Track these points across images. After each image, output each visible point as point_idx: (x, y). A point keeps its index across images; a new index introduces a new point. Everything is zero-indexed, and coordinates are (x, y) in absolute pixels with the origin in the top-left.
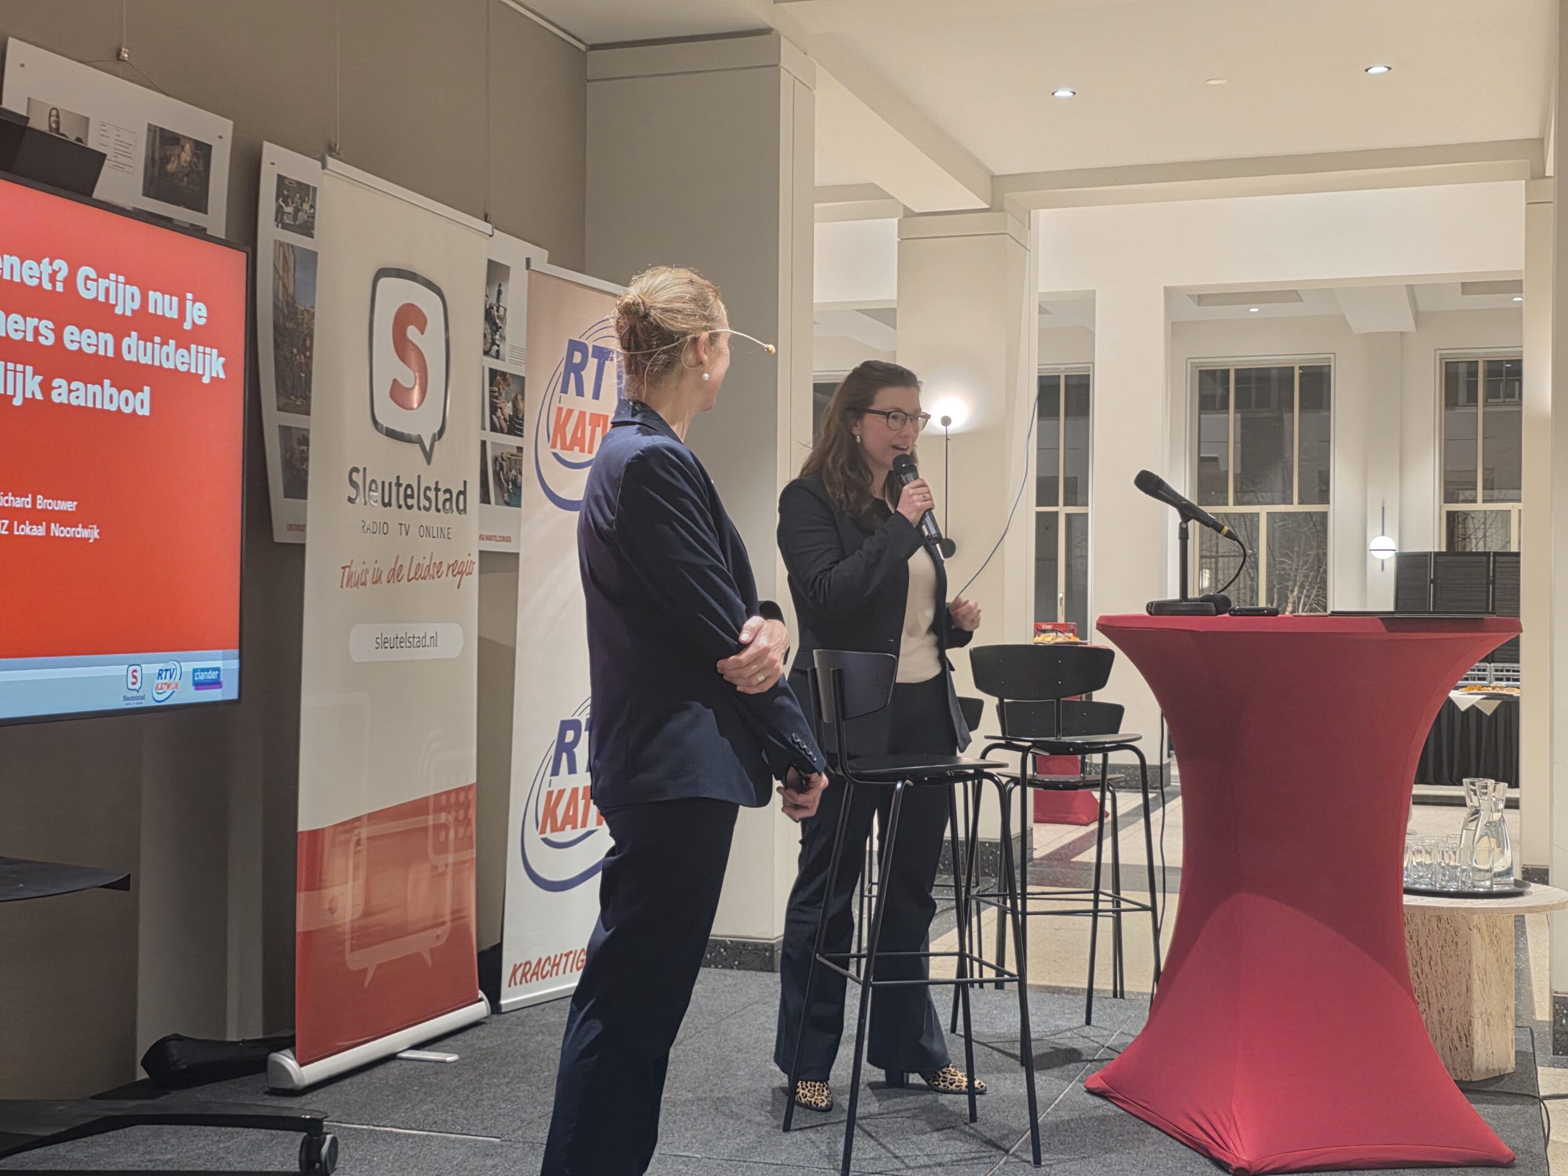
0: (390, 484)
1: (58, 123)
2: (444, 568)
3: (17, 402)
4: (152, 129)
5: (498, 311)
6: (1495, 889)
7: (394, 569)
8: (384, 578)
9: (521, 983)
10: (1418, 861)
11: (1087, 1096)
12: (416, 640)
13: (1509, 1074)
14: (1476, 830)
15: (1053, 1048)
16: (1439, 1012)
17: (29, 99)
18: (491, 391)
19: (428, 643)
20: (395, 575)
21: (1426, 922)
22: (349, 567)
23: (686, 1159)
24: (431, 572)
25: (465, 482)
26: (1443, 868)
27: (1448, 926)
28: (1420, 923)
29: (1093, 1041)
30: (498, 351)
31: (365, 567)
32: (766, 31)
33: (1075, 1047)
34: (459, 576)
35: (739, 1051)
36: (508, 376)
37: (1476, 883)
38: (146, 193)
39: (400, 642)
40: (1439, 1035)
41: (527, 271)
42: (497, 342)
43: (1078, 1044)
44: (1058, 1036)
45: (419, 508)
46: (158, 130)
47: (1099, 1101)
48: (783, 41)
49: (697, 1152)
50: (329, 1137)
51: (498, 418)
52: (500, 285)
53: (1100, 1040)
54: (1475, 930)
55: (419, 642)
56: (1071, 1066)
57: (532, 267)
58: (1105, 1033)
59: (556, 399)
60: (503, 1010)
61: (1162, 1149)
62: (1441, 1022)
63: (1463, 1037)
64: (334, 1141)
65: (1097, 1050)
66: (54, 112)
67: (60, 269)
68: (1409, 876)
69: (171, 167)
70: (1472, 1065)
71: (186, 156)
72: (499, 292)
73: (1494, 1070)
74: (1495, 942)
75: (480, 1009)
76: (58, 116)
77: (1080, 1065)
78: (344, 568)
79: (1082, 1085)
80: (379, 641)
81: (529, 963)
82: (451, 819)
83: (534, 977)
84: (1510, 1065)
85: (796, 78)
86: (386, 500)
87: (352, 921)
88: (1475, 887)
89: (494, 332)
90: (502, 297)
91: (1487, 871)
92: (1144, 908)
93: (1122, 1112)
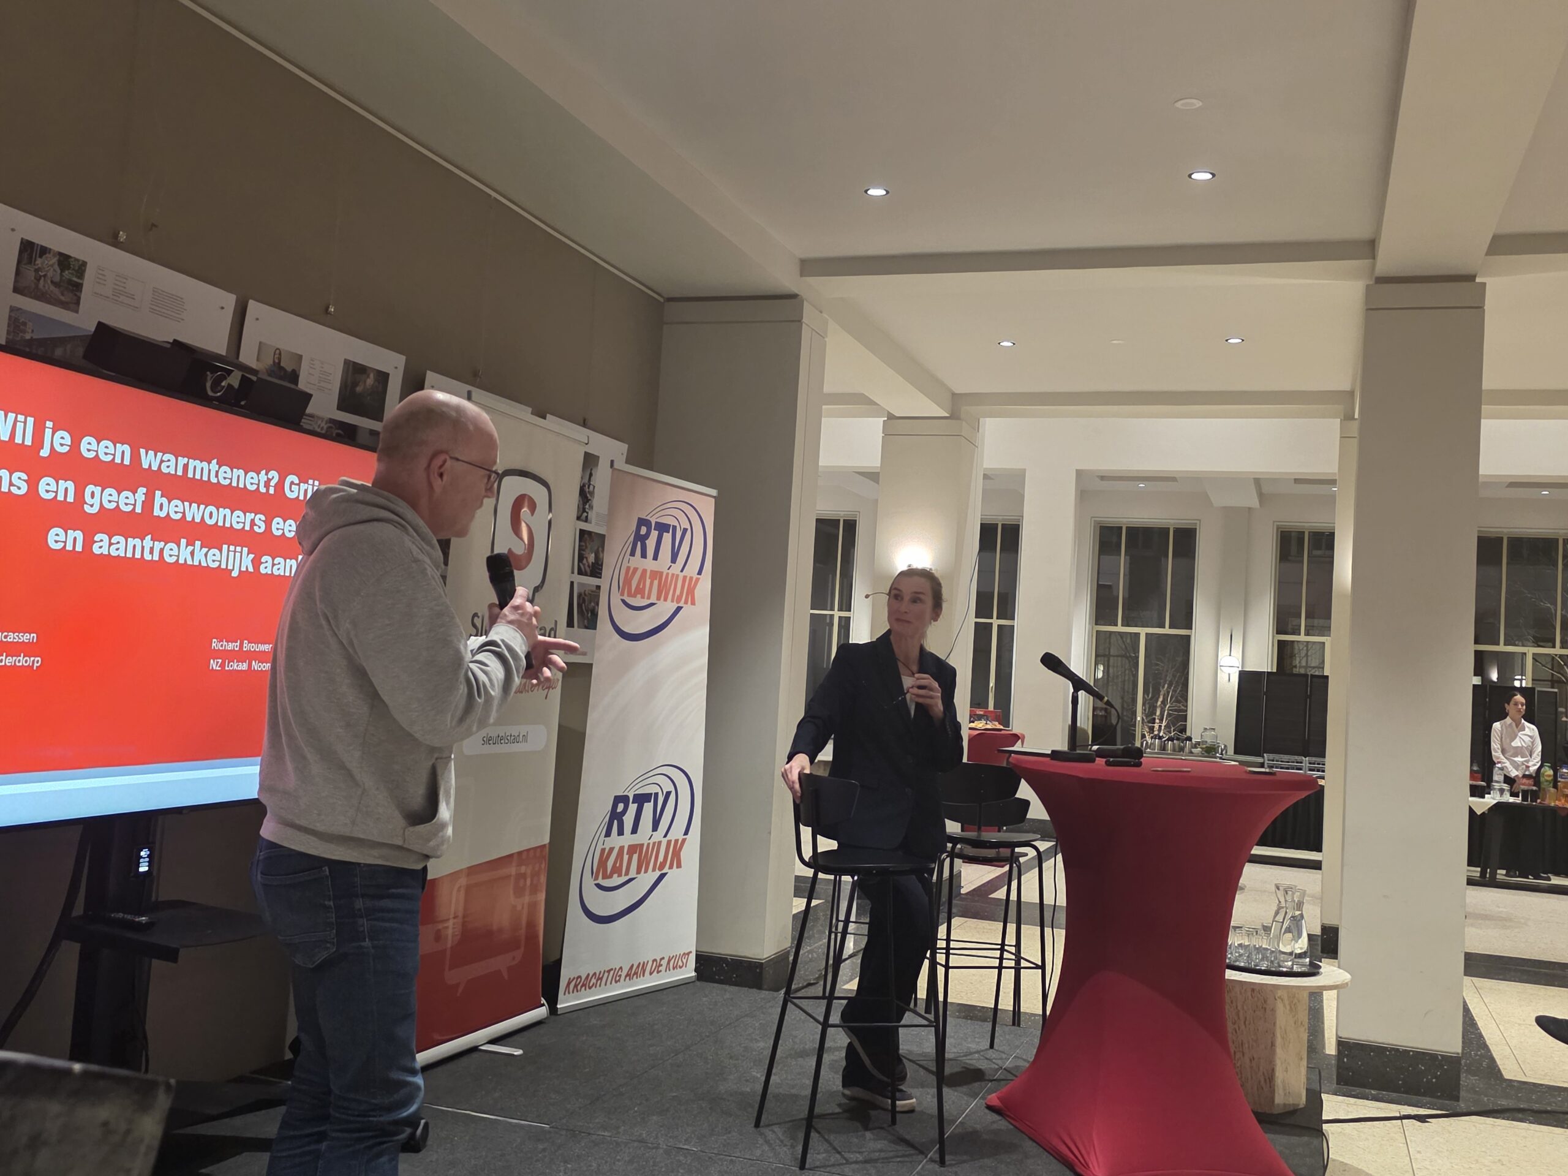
1: (280, 359)
3: (235, 574)
4: (347, 362)
5: (589, 488)
6: (1296, 969)
9: (573, 992)
10: (1239, 943)
11: (987, 1111)
12: (512, 738)
13: (1301, 1109)
14: (1283, 922)
15: (965, 1068)
16: (1251, 1060)
17: (260, 343)
18: (579, 546)
19: (521, 740)
21: (1243, 991)
23: (686, 1151)
24: (527, 688)
25: (556, 622)
26: (1257, 949)
27: (1259, 996)
28: (1238, 992)
29: (994, 1063)
30: (587, 517)
32: (793, 296)
33: (980, 1067)
34: (547, 690)
35: (731, 1058)
36: (593, 534)
37: (1281, 964)
38: (339, 408)
39: (500, 739)
40: (1250, 1077)
41: (611, 470)
42: (587, 510)
43: (983, 1065)
44: (968, 1057)
46: (351, 363)
47: (996, 1117)
48: (805, 302)
49: (694, 1146)
50: (423, 1122)
51: (584, 565)
52: (591, 470)
53: (999, 1062)
54: (1279, 1001)
55: (515, 740)
56: (977, 1085)
57: (616, 466)
58: (1004, 1056)
59: (625, 560)
60: (559, 1013)
61: (1039, 1162)
62: (1251, 1067)
63: (1268, 1080)
64: (426, 1125)
65: (997, 1070)
66: (278, 352)
67: (273, 477)
68: (1231, 953)
69: (359, 389)
70: (1273, 1101)
71: (370, 381)
72: (591, 475)
73: (1290, 1105)
74: (1294, 1010)
75: (541, 1012)
76: (280, 354)
77: (983, 1084)
79: (983, 1102)
80: (485, 739)
81: (580, 977)
82: (529, 872)
83: (583, 988)
84: (1303, 1101)
85: (813, 329)
87: (452, 947)
88: (1280, 966)
89: (585, 503)
90: (592, 478)
91: (1291, 954)
92: (1037, 967)
93: (1012, 1127)
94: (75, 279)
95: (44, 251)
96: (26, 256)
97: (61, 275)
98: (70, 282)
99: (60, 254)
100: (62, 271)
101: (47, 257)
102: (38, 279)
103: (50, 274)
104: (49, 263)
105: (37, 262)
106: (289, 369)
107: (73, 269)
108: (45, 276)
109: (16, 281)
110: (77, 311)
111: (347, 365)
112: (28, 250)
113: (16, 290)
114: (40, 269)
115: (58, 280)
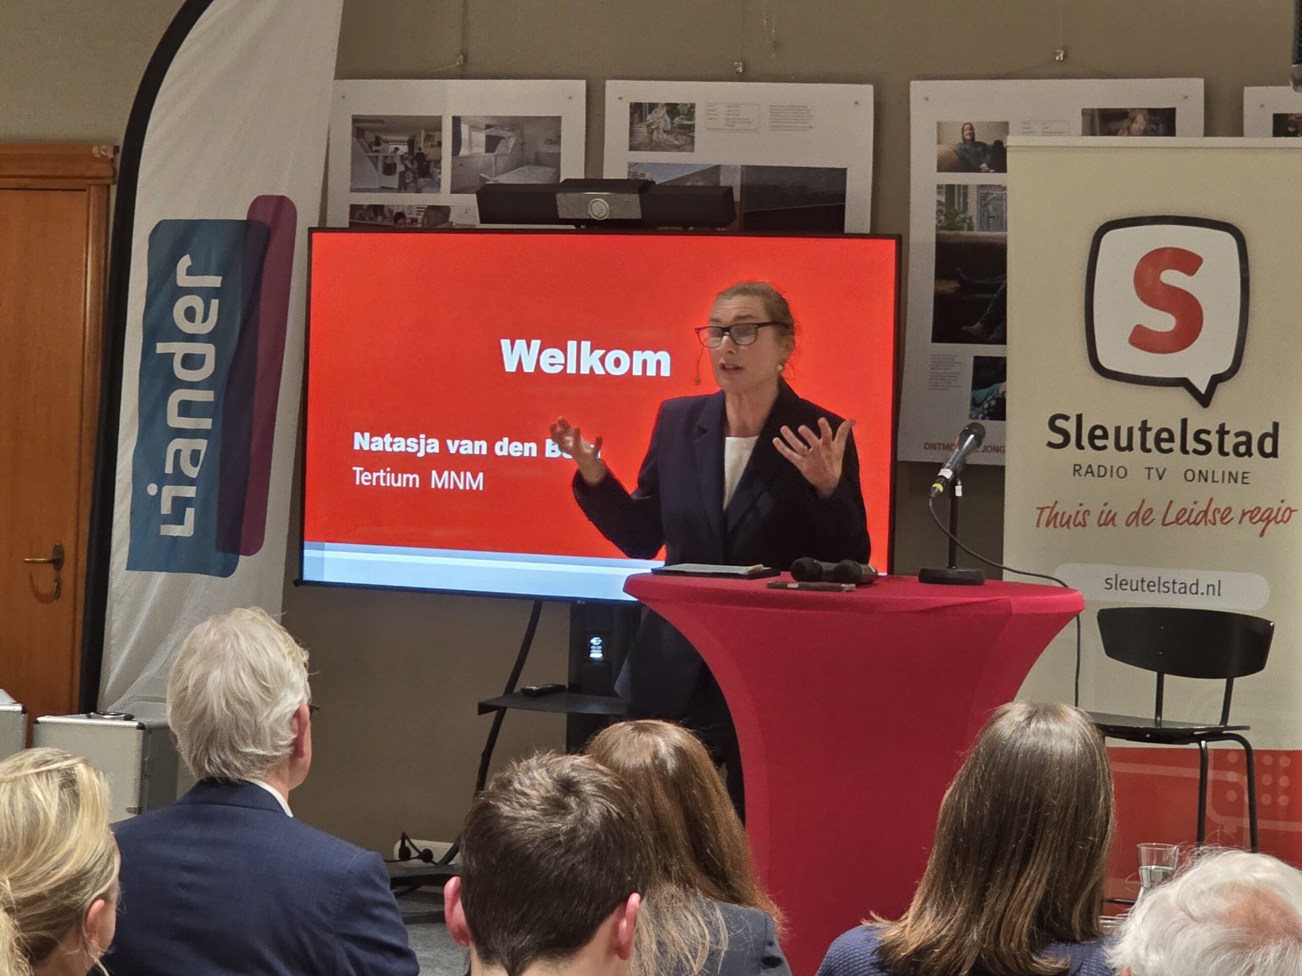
0: (1130, 430)
1: (973, 135)
2: (1236, 514)
4: (1085, 112)
7: (1138, 513)
8: (1120, 520)
12: (1176, 586)
17: (939, 124)
19: (1202, 591)
20: (1141, 517)
22: (1053, 508)
24: (1210, 516)
25: (1276, 424)
31: (1083, 509)
45: (1184, 450)
55: (1184, 589)
76: (972, 128)
78: (1042, 509)
80: (1113, 582)
86: (1124, 443)
94: (686, 122)
95: (652, 106)
96: (636, 116)
97: (672, 123)
98: (681, 127)
99: (667, 105)
100: (672, 119)
101: (656, 112)
102: (651, 133)
103: (662, 125)
104: (660, 118)
105: (648, 119)
107: (684, 114)
108: (657, 128)
109: (631, 141)
110: (693, 151)
111: (1088, 114)
112: (638, 111)
113: (632, 148)
114: (651, 124)
115: (669, 127)
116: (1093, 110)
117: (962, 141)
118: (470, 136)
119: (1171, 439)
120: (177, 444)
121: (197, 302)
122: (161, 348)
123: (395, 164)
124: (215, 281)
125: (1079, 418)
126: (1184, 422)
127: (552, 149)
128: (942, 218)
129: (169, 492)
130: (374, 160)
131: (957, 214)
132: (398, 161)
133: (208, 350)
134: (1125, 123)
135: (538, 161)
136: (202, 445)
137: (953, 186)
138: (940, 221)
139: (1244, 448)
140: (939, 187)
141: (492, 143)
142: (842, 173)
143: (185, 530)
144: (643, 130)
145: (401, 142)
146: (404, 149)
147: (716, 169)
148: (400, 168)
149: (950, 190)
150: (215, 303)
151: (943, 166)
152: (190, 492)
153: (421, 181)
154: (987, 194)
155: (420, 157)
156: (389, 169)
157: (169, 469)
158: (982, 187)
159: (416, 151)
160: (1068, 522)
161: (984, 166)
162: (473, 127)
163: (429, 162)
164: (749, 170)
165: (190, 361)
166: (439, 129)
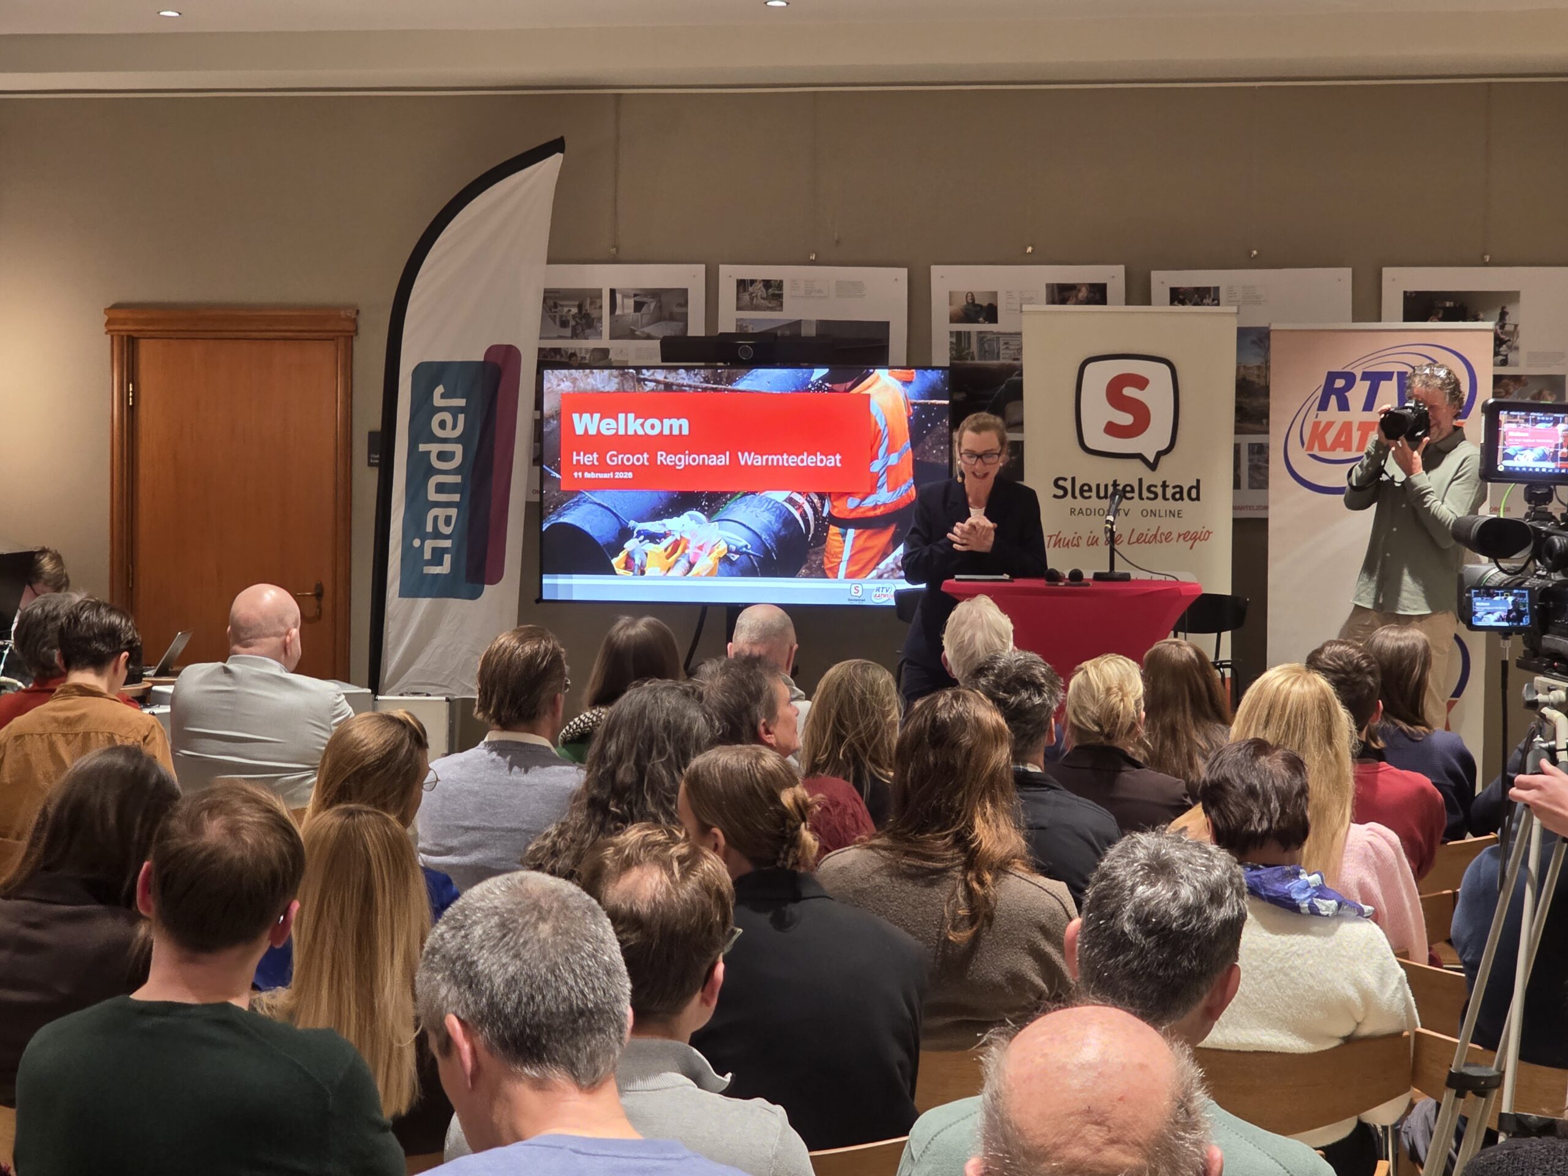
1: (973, 300)
2: (1175, 536)
4: (1048, 286)
17: (950, 292)
22: (1058, 536)
24: (1158, 538)
25: (1198, 482)
31: (1077, 536)
45: (1141, 498)
46: (1056, 285)
66: (969, 294)
76: (972, 295)
86: (1102, 494)
94: (777, 292)
95: (752, 282)
96: (741, 288)
97: (767, 293)
98: (773, 295)
99: (764, 281)
100: (767, 290)
101: (755, 285)
102: (752, 299)
103: (759, 294)
104: (758, 290)
105: (749, 290)
106: (985, 304)
107: (775, 287)
108: (757, 296)
109: (737, 304)
110: (782, 310)
111: (1051, 287)
112: (743, 285)
113: (739, 308)
114: (752, 293)
115: (765, 296)
116: (1053, 284)
117: (965, 303)
118: (623, 302)
119: (1132, 491)
120: (434, 512)
121: (447, 417)
122: (422, 447)
123: (568, 321)
124: (461, 402)
125: (1073, 479)
126: (1140, 480)
127: (682, 310)
128: (954, 352)
129: (429, 544)
130: (553, 318)
131: (964, 350)
132: (570, 318)
133: (458, 449)
134: (1074, 293)
135: (672, 318)
136: (453, 512)
137: (960, 332)
138: (952, 355)
139: (1179, 494)
140: (951, 333)
141: (638, 306)
142: (886, 325)
143: (445, 569)
144: (746, 297)
145: (573, 306)
146: (575, 310)
147: (798, 323)
148: (572, 323)
149: (958, 335)
150: (461, 418)
151: (954, 319)
152: (447, 544)
153: (587, 331)
154: (984, 337)
155: (587, 316)
156: (564, 324)
157: (429, 528)
158: (980, 332)
159: (584, 312)
160: (1068, 544)
161: (981, 319)
162: (625, 296)
163: (593, 319)
164: (822, 324)
165: (443, 456)
166: (600, 297)
